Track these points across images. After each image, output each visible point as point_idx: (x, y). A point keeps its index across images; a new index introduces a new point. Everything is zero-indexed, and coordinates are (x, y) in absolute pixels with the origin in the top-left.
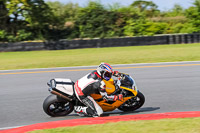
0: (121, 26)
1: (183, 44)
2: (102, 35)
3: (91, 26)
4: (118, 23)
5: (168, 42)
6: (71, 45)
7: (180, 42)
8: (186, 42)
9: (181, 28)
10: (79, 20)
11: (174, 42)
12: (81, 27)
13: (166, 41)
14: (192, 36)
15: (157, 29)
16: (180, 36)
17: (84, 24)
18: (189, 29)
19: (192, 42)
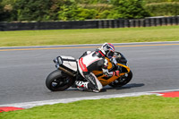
0: (56, 11)
1: (110, 29)
2: (39, 19)
3: (28, 10)
4: (53, 8)
5: (97, 27)
6: (11, 27)
7: (108, 27)
8: (113, 27)
9: (108, 14)
10: (17, 4)
11: (103, 27)
12: (19, 11)
13: (96, 25)
14: (118, 22)
15: (87, 15)
16: (108, 21)
17: (22, 8)
18: (116, 15)
19: (118, 27)
